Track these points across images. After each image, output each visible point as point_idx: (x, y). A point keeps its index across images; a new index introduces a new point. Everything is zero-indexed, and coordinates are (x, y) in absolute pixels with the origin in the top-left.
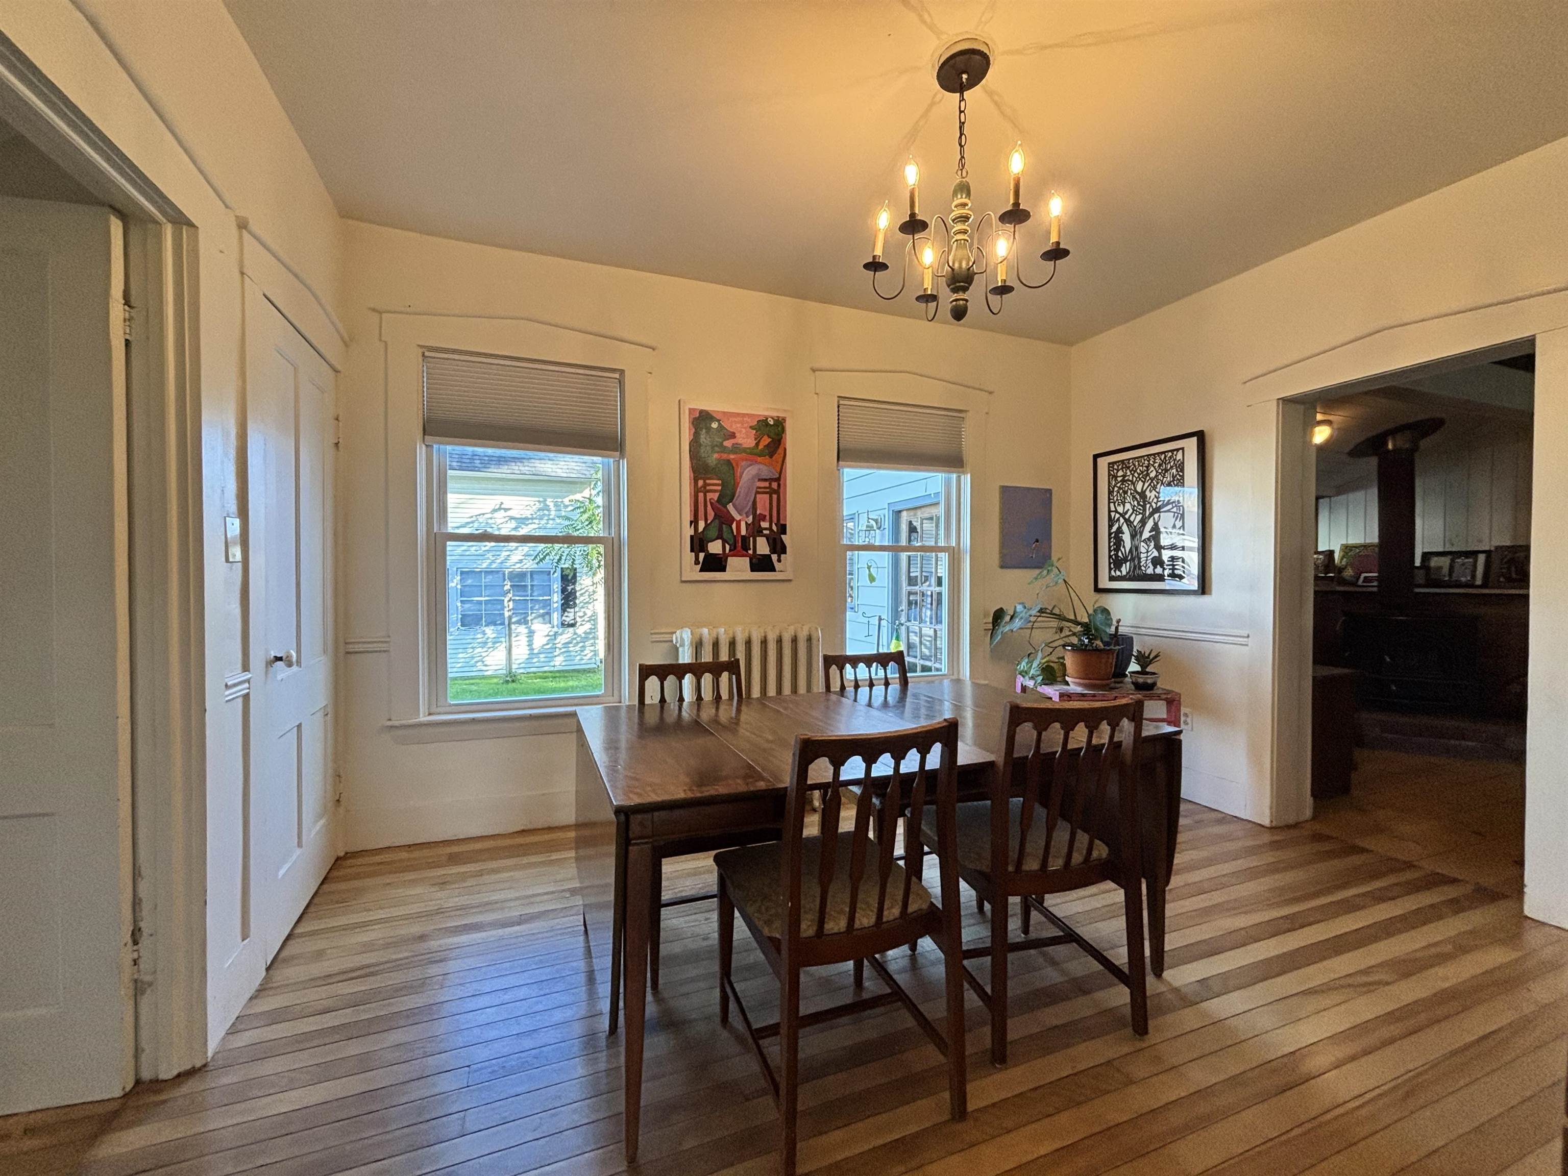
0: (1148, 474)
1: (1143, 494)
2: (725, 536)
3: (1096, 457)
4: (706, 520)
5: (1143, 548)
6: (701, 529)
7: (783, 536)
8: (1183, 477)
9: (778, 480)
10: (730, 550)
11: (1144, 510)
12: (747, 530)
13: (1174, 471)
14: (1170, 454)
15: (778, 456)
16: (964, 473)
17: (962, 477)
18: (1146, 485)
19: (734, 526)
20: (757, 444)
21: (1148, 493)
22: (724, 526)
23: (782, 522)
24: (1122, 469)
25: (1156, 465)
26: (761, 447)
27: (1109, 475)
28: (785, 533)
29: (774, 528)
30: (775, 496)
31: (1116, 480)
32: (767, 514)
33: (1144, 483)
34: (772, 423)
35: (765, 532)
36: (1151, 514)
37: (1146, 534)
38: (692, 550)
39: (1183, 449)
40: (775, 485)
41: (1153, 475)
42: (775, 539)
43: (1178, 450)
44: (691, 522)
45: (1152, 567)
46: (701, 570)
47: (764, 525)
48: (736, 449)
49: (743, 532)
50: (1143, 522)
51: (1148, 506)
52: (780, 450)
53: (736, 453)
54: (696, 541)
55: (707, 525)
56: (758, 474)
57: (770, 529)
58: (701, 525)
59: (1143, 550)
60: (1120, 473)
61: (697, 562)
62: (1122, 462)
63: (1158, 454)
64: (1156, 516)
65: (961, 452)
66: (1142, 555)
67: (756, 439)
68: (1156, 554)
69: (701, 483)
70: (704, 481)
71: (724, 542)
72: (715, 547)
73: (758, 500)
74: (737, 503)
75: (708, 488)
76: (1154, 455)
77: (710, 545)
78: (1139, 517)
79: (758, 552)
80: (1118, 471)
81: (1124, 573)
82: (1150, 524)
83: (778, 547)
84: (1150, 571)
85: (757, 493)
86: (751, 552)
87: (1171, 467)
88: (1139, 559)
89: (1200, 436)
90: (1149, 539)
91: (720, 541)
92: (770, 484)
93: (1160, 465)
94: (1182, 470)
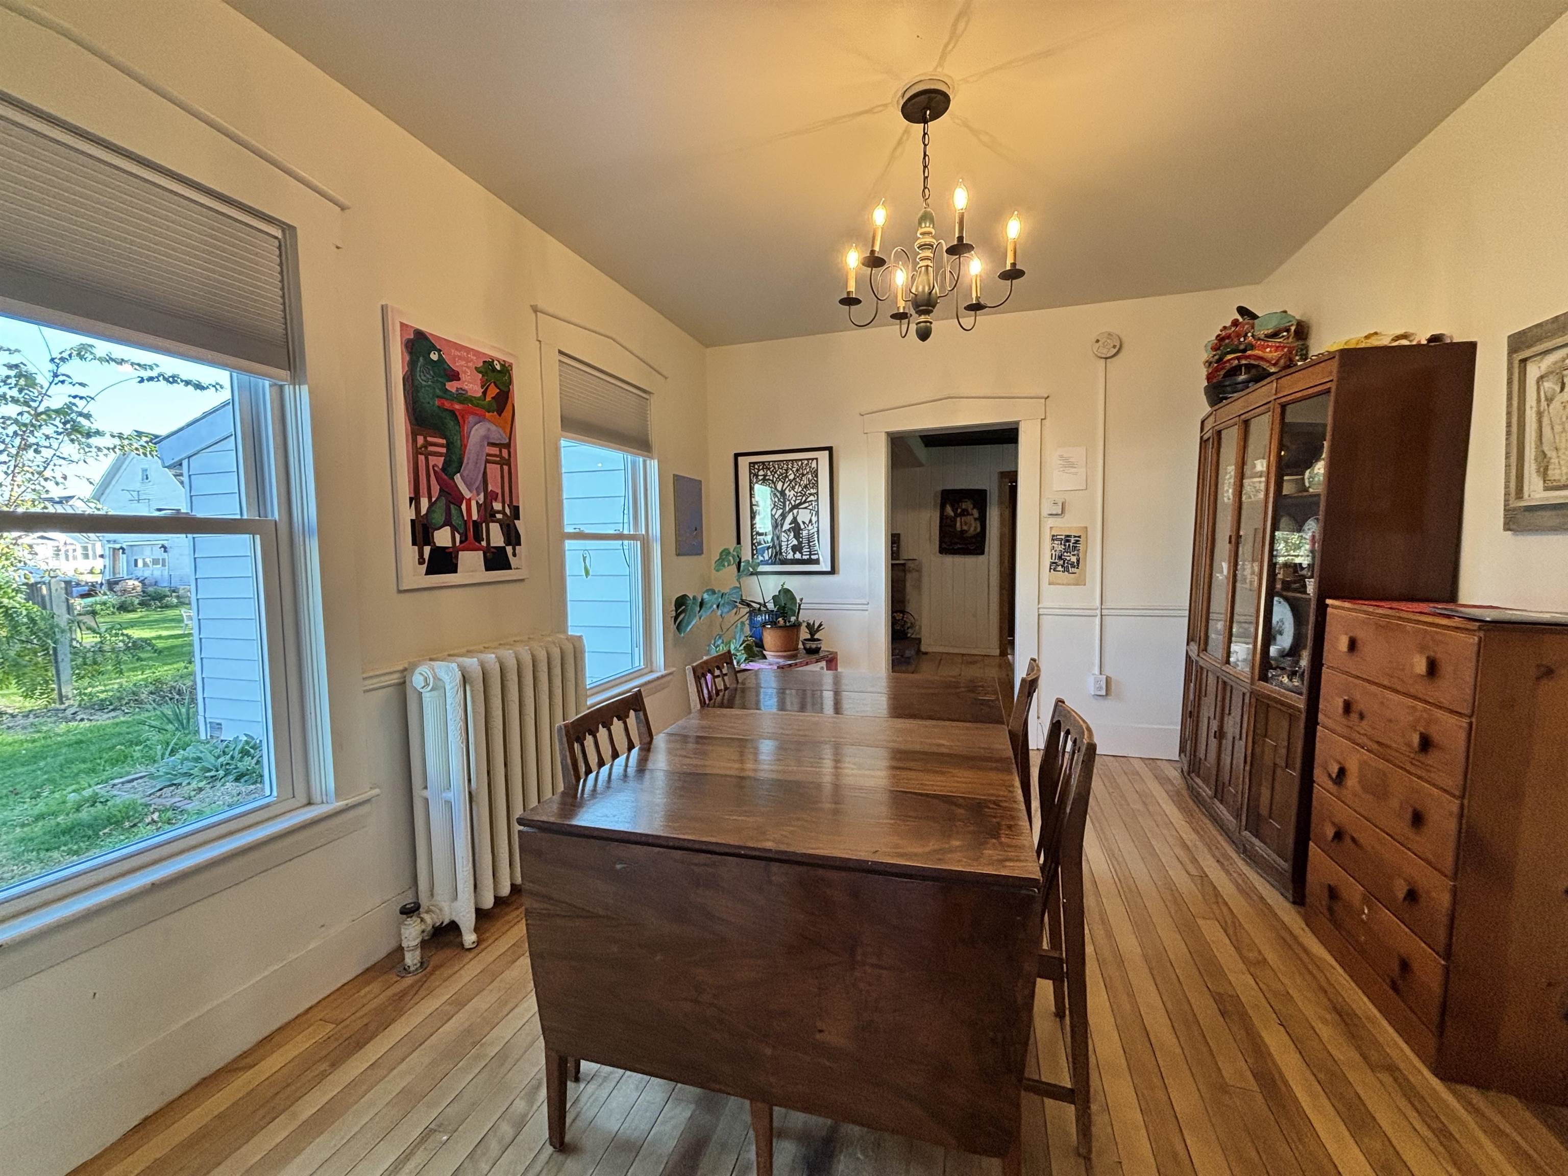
0: (787, 477)
1: (782, 493)
2: (456, 520)
3: (737, 456)
4: (430, 498)
5: (784, 537)
6: (424, 511)
7: (516, 522)
8: (817, 481)
9: (508, 446)
10: (461, 542)
11: (784, 506)
12: (478, 511)
13: (810, 476)
14: (806, 462)
15: (507, 414)
16: (652, 458)
17: (648, 462)
18: (786, 485)
19: (464, 507)
20: (485, 393)
21: (787, 492)
22: (452, 506)
23: (515, 504)
24: (763, 469)
25: (794, 469)
26: (488, 399)
27: (750, 473)
28: (518, 518)
29: (507, 511)
30: (506, 468)
31: (757, 478)
32: (499, 491)
33: (784, 483)
34: (498, 367)
35: (499, 516)
36: (791, 510)
37: (786, 526)
38: (414, 543)
39: (817, 459)
40: (505, 453)
41: (792, 477)
42: (508, 525)
43: (812, 459)
44: (411, 499)
45: (792, 553)
46: (428, 573)
47: (497, 506)
48: (462, 397)
49: (475, 517)
50: (784, 516)
51: (788, 503)
52: (509, 406)
53: (461, 402)
54: (419, 528)
55: (431, 505)
56: (486, 437)
57: (503, 512)
58: (424, 504)
59: (783, 539)
60: (761, 473)
61: (421, 561)
62: (763, 463)
63: (796, 460)
64: (795, 511)
65: (647, 435)
66: (783, 544)
67: (482, 387)
68: (795, 542)
69: (420, 440)
70: (425, 438)
71: (454, 529)
72: (443, 538)
73: (488, 470)
74: (465, 474)
75: (431, 449)
76: (792, 461)
77: (436, 533)
78: (780, 512)
79: (492, 545)
80: (759, 470)
81: (767, 558)
82: (790, 518)
83: (513, 537)
84: (790, 556)
85: (487, 461)
86: (484, 543)
87: (808, 473)
88: (780, 546)
89: (830, 449)
90: (789, 530)
91: (448, 528)
92: (501, 451)
93: (797, 470)
94: (817, 476)
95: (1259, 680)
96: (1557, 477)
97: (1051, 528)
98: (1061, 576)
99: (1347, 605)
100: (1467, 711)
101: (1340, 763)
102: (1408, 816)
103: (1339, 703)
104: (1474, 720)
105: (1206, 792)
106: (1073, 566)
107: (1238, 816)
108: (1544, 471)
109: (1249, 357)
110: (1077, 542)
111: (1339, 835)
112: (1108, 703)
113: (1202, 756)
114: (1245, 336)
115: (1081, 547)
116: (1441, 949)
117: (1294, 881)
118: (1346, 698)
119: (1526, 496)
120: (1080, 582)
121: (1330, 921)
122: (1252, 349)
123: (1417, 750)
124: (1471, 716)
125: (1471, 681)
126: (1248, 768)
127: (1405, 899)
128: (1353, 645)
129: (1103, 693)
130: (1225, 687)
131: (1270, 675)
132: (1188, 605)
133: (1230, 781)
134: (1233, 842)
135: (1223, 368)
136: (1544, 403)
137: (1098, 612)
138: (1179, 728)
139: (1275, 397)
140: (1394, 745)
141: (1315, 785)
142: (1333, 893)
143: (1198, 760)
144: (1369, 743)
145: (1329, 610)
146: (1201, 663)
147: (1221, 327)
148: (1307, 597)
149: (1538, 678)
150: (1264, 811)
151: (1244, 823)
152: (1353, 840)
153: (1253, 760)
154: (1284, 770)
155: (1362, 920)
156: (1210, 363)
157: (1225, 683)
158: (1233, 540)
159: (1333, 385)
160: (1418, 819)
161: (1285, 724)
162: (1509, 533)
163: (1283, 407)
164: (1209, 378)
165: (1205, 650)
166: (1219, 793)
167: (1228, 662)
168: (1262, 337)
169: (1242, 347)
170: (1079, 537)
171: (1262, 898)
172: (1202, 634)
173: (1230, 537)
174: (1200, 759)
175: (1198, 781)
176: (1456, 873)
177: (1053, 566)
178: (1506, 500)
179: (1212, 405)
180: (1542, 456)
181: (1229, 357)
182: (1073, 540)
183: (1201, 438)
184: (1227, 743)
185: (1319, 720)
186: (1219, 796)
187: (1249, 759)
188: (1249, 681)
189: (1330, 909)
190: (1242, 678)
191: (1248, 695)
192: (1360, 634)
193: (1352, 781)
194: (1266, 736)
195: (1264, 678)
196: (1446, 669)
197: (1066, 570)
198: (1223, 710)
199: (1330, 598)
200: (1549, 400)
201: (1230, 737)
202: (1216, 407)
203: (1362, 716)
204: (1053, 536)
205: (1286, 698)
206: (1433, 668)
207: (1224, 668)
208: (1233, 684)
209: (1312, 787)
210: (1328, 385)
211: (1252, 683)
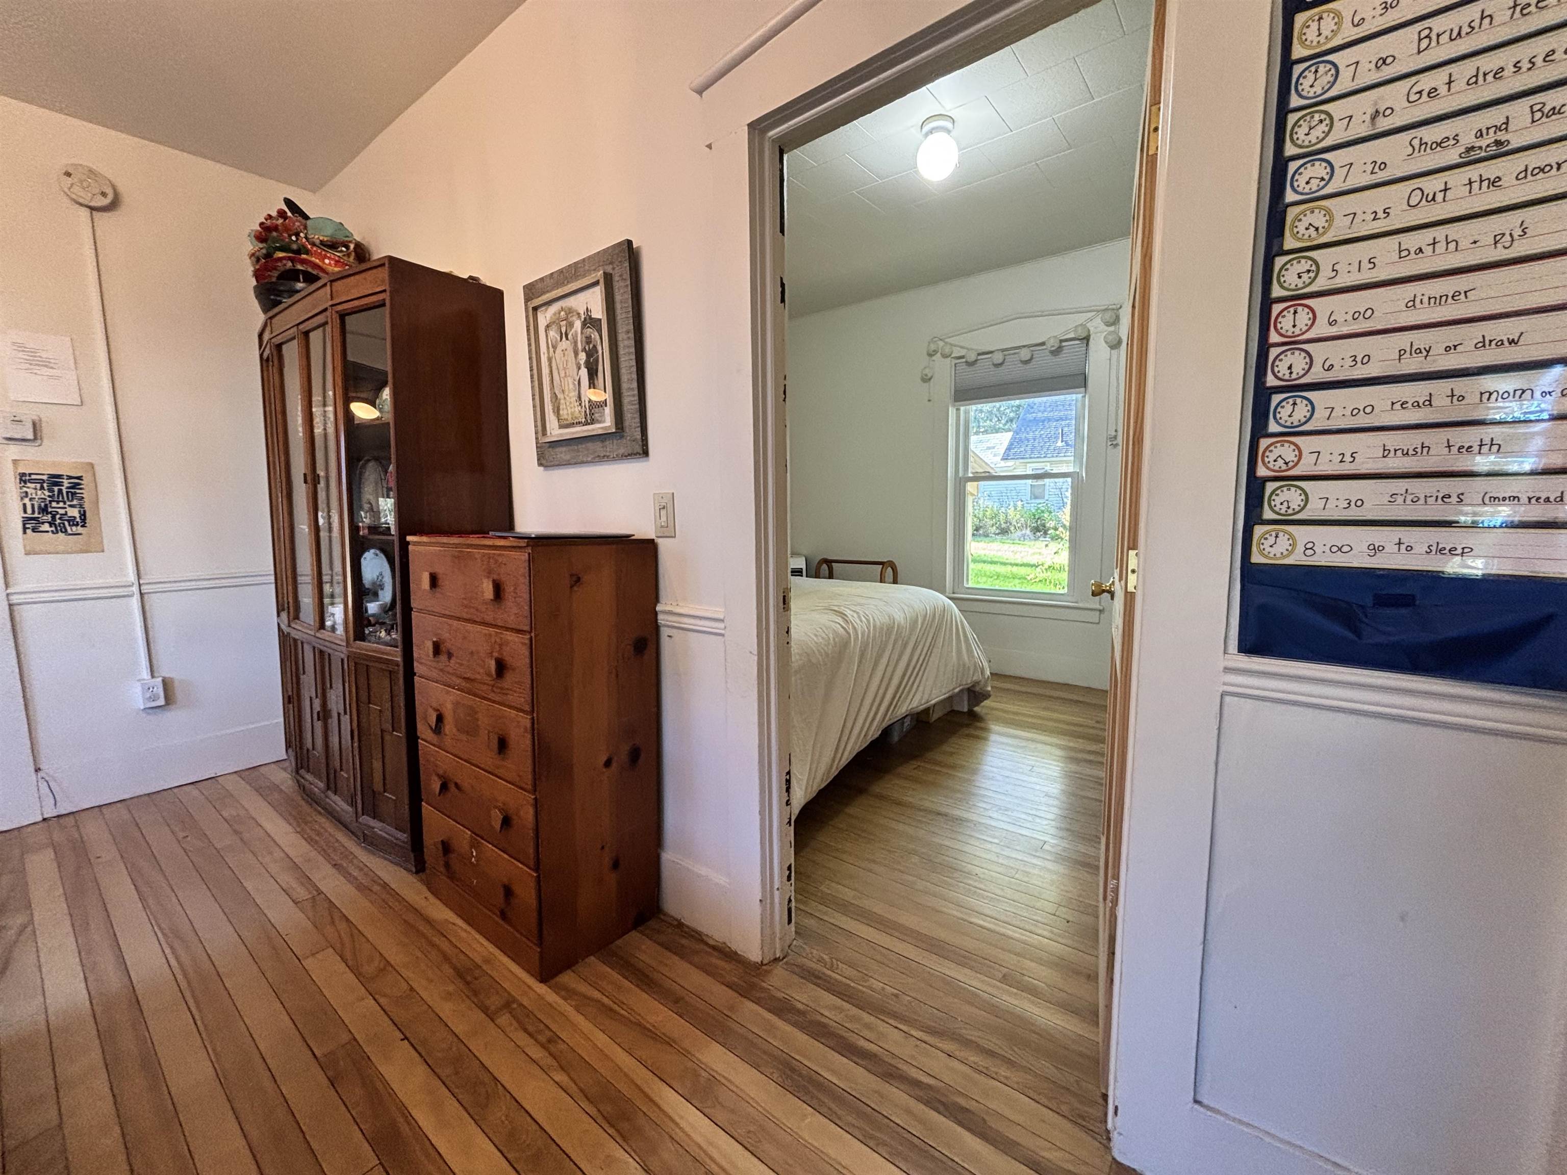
95: (355, 640)
96: (566, 417)
97: (15, 462)
98: (48, 538)
99: (425, 539)
100: (527, 628)
101: (438, 710)
102: (495, 742)
103: (429, 645)
104: (533, 634)
105: (317, 785)
106: (72, 522)
107: (353, 804)
108: (557, 411)
109: (303, 262)
110: (75, 486)
111: (444, 787)
112: (172, 716)
113: (310, 746)
114: (297, 235)
115: (86, 493)
116: (532, 864)
117: (414, 850)
118: (435, 639)
119: (548, 433)
120: (96, 547)
121: (448, 877)
122: (307, 254)
123: (495, 676)
124: (530, 632)
125: (527, 596)
126: (356, 745)
127: (501, 828)
128: (434, 581)
129: (161, 702)
130: (322, 656)
131: (367, 632)
132: (272, 568)
133: (341, 766)
134: (353, 833)
135: (275, 268)
136: (551, 350)
137: (135, 589)
138: (282, 719)
139: (331, 303)
140: (478, 677)
141: (420, 741)
142: (446, 848)
143: (305, 752)
144: (458, 681)
145: (410, 547)
146: (295, 634)
147: (265, 214)
148: (390, 538)
149: (572, 587)
150: (378, 786)
151: (360, 809)
152: (456, 785)
153: (360, 732)
154: (392, 734)
155: (472, 863)
156: (258, 260)
157: (321, 652)
158: (309, 478)
159: (386, 296)
160: (503, 745)
161: (387, 683)
162: (542, 468)
163: (342, 316)
164: (257, 275)
165: (297, 617)
166: (332, 784)
167: (322, 626)
168: (318, 242)
169: (295, 247)
170: (79, 478)
171: (385, 885)
172: (291, 600)
173: (305, 475)
174: (308, 750)
175: (309, 777)
176: (535, 785)
177: (31, 524)
178: (537, 438)
179: (265, 310)
180: (555, 397)
181: (281, 254)
182: (66, 483)
183: (261, 355)
184: (333, 722)
185: (416, 670)
186: (332, 786)
187: (356, 733)
188: (344, 644)
189: (447, 865)
190: (337, 642)
191: (346, 660)
192: (439, 570)
193: (449, 727)
194: (369, 703)
195: (360, 636)
196: (509, 589)
197: (58, 528)
198: (323, 684)
199: (411, 534)
200: (555, 347)
201: (335, 715)
202: (271, 314)
203: (450, 655)
204: (24, 474)
205: (387, 654)
206: (498, 589)
207: (318, 635)
208: (330, 651)
209: (417, 743)
210: (381, 297)
211: (348, 645)
